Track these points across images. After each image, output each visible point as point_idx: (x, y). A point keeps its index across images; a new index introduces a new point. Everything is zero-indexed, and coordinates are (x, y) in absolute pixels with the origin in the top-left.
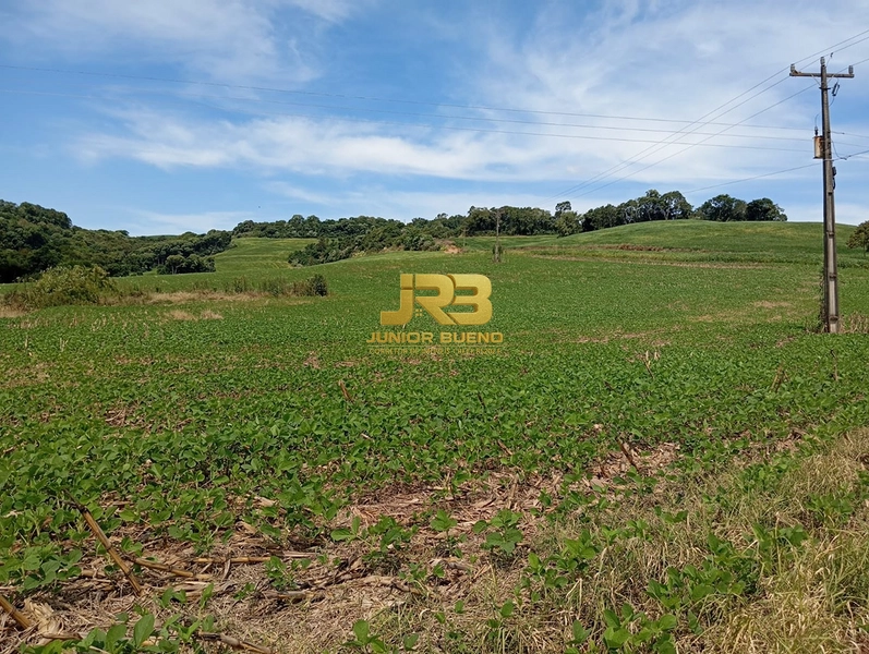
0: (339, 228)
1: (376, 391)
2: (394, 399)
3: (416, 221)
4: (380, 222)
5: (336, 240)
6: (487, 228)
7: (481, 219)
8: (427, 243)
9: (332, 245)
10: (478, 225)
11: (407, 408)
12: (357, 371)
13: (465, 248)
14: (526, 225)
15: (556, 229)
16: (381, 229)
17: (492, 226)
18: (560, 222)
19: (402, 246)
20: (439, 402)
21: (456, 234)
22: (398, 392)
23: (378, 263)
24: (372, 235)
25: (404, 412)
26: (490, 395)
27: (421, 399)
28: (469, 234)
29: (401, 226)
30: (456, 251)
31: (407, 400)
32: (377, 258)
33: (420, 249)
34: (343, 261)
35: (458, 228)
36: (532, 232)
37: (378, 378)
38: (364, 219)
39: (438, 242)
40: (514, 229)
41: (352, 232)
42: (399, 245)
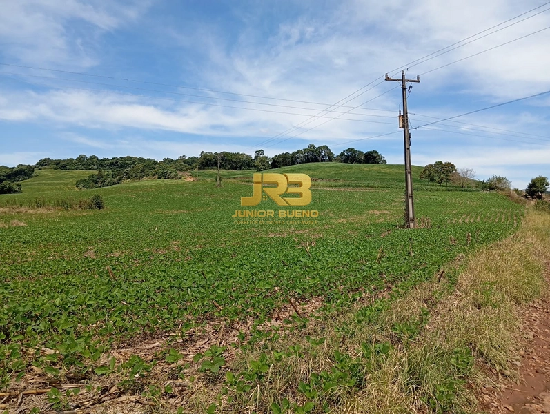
0: (112, 164)
1: (134, 272)
2: (146, 277)
3: (165, 160)
4: (140, 159)
5: (110, 172)
6: (212, 166)
7: (208, 160)
8: (173, 174)
9: (108, 175)
10: (207, 163)
11: (154, 283)
12: (121, 259)
13: (199, 178)
14: (237, 164)
15: (255, 167)
16: (141, 165)
17: (216, 164)
18: (257, 162)
19: (156, 176)
20: (176, 278)
21: (192, 169)
22: (149, 272)
23: (140, 187)
24: (135, 169)
25: (152, 285)
26: (211, 272)
27: (164, 276)
28: (200, 169)
29: (155, 163)
30: (192, 180)
31: (154, 278)
32: (138, 183)
33: (169, 178)
34: (115, 186)
35: (194, 165)
36: (241, 168)
37: (136, 264)
38: (129, 158)
39: (180, 174)
40: (229, 166)
41: (122, 166)
42: (154, 175)
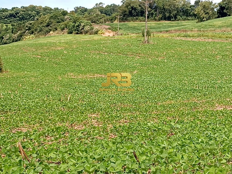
0: (11, 16)
1: (48, 151)
2: (63, 158)
3: (77, 9)
4: (47, 10)
5: (10, 26)
6: (137, 15)
7: (132, 8)
8: (87, 28)
9: (6, 30)
10: (130, 13)
11: (74, 165)
12: (30, 136)
13: (120, 32)
14: (170, 13)
15: (195, 15)
16: (47, 17)
17: (142, 13)
18: (198, 10)
19: (66, 30)
20: (101, 160)
21: (112, 20)
22: (66, 152)
24: (40, 21)
25: (72, 168)
26: (143, 154)
27: (86, 158)
28: (122, 20)
29: (65, 13)
30: (111, 34)
31: (74, 158)
32: (43, 40)
33: (81, 33)
34: (15, 44)
35: (114, 15)
36: (176, 18)
37: (49, 142)
38: (33, 8)
39: (96, 27)
40: (161, 16)
41: (23, 19)
42: (63, 29)
